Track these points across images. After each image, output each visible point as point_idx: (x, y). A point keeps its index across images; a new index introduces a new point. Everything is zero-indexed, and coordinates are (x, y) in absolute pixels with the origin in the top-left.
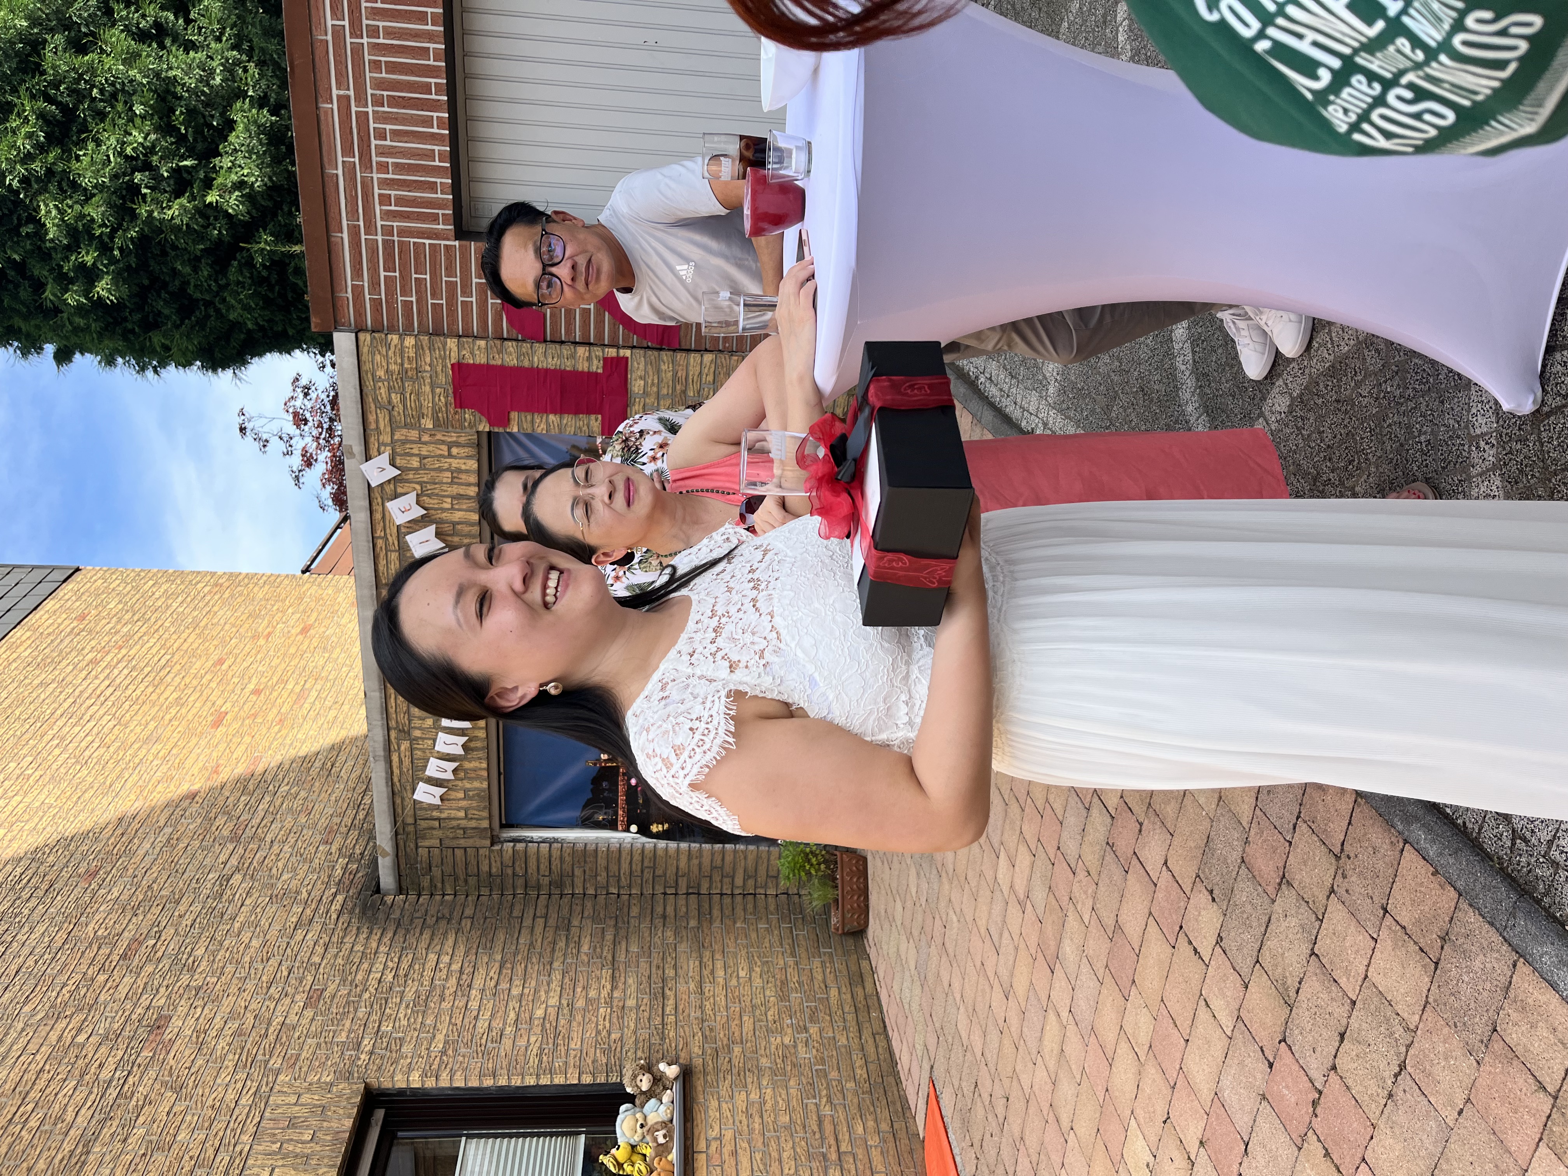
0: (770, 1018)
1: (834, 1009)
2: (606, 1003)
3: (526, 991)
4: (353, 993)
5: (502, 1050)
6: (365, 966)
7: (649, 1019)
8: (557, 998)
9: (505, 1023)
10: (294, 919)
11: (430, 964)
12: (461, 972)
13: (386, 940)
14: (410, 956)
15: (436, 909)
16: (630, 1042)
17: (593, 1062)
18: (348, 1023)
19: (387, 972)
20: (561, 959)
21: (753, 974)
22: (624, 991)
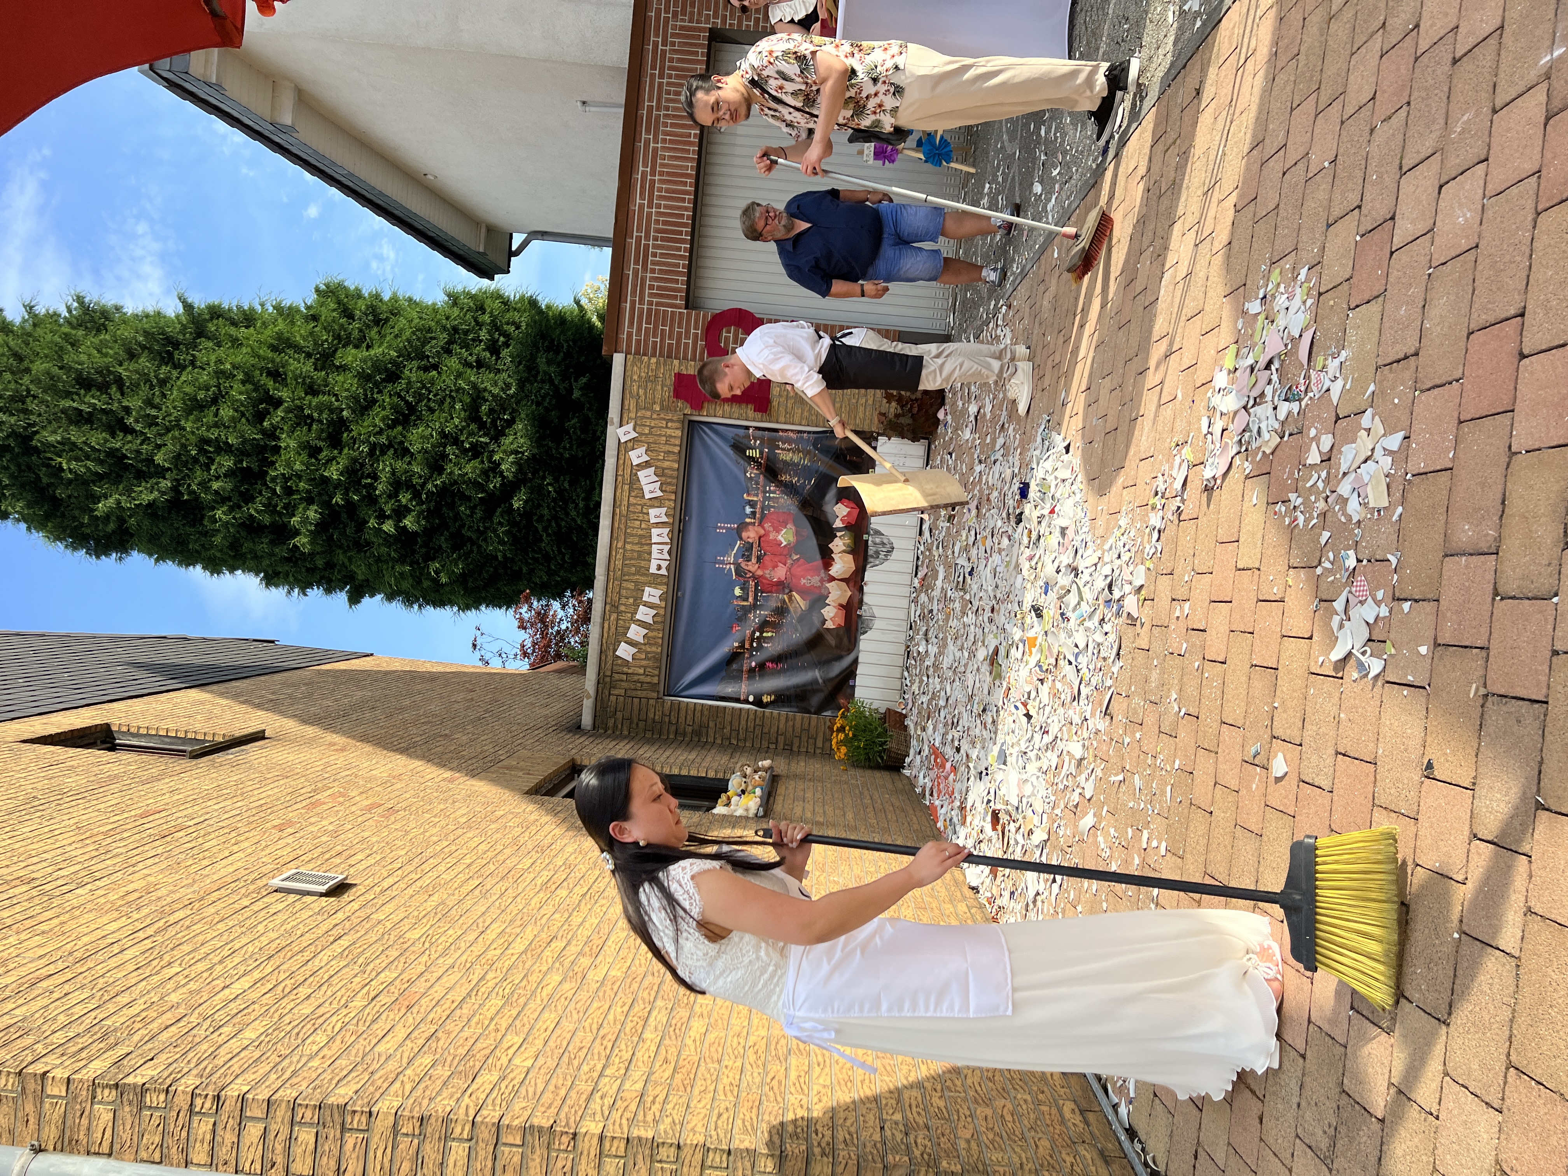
10: (527, 728)
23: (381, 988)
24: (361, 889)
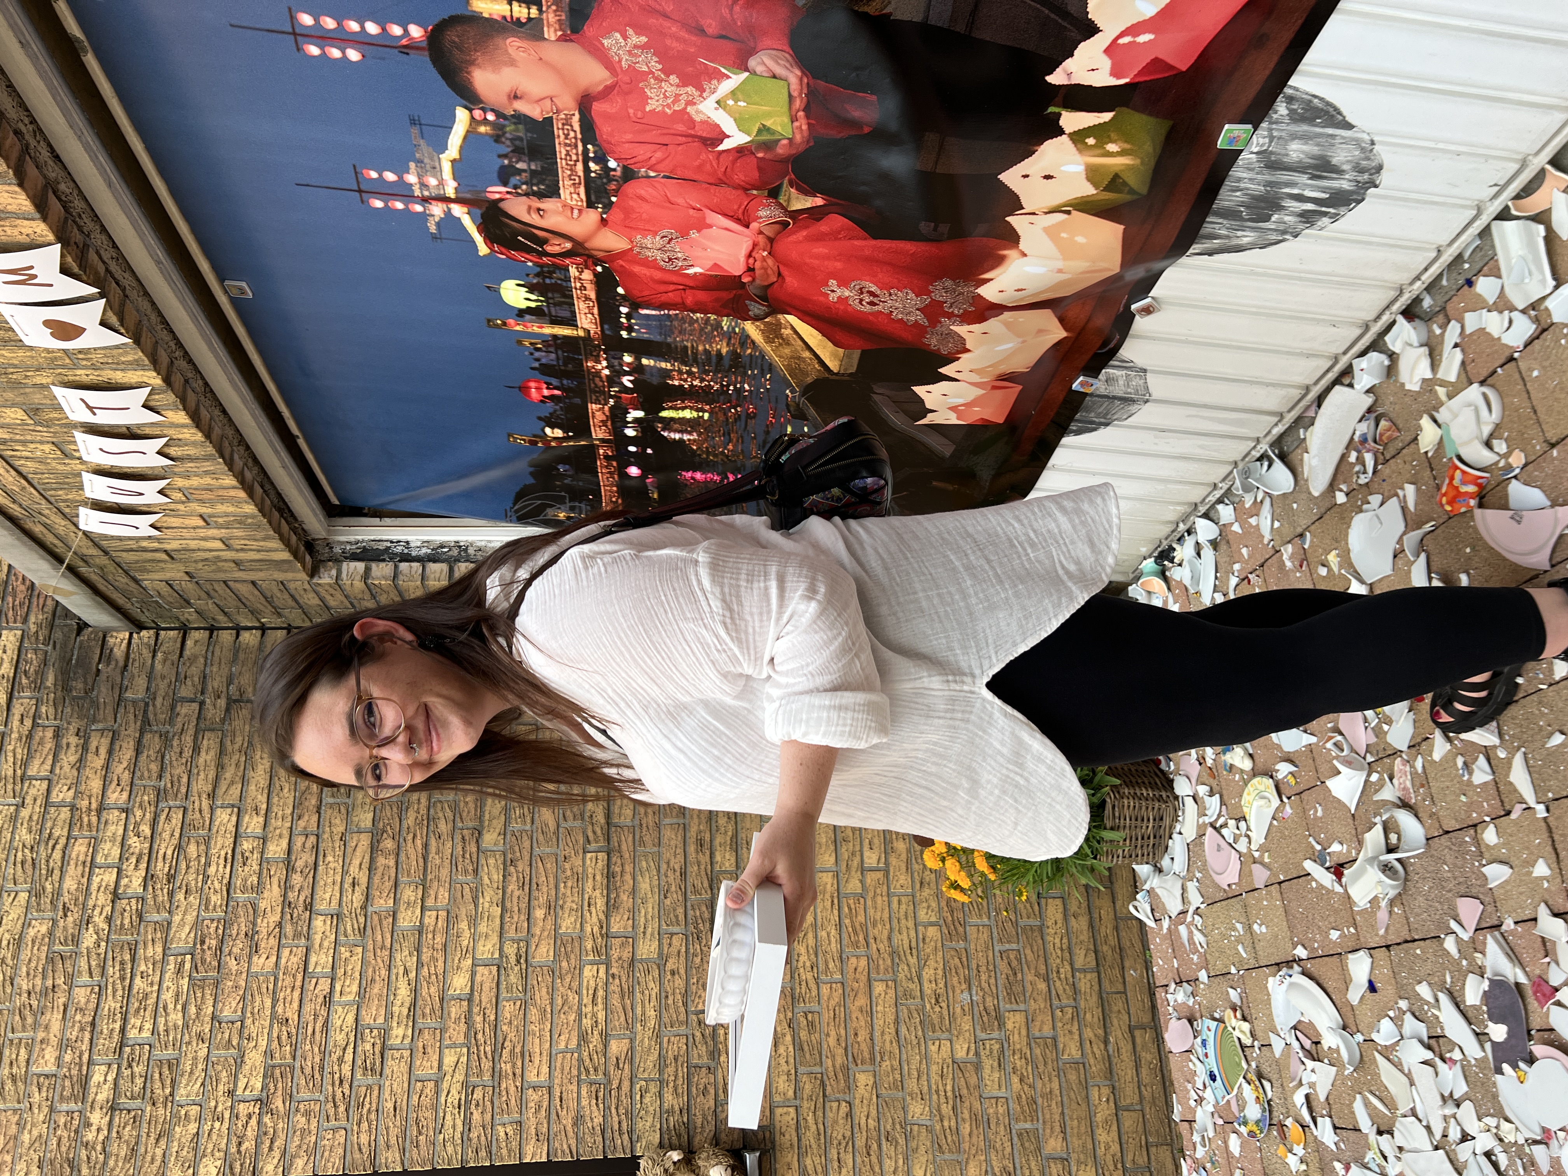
0: (928, 988)
1: (1054, 962)
2: (596, 950)
3: (430, 919)
4: (59, 933)
5: (387, 1094)
6: (80, 849)
7: (686, 994)
8: (495, 939)
9: (389, 1016)
11: (222, 844)
12: (289, 867)
13: (120, 769)
14: (177, 817)
15: (225, 671)
16: (648, 1064)
17: (575, 1124)
18: (55, 1019)
19: (129, 867)
20: (499, 824)
21: (893, 860)
22: (633, 912)
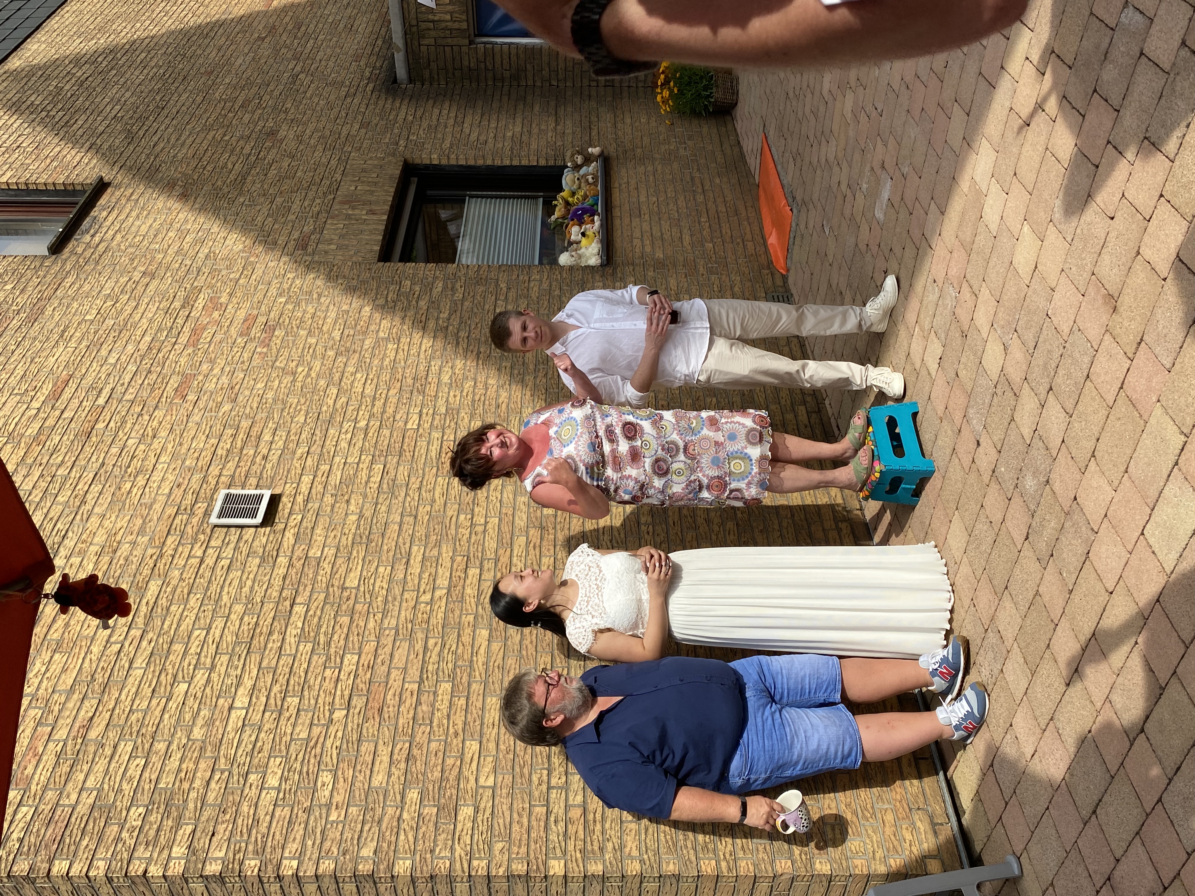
0: (661, 138)
2: (552, 131)
4: (389, 123)
5: (487, 148)
8: (520, 128)
9: (488, 137)
10: (344, 93)
11: (436, 113)
12: (457, 116)
13: (405, 102)
14: (422, 109)
15: (435, 90)
19: (409, 115)
20: (521, 113)
21: (651, 121)
22: (564, 126)
23: (350, 682)
24: (285, 502)
